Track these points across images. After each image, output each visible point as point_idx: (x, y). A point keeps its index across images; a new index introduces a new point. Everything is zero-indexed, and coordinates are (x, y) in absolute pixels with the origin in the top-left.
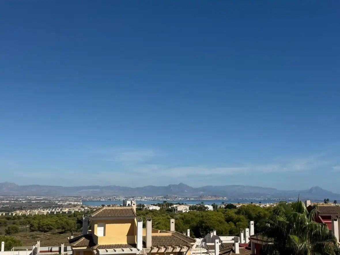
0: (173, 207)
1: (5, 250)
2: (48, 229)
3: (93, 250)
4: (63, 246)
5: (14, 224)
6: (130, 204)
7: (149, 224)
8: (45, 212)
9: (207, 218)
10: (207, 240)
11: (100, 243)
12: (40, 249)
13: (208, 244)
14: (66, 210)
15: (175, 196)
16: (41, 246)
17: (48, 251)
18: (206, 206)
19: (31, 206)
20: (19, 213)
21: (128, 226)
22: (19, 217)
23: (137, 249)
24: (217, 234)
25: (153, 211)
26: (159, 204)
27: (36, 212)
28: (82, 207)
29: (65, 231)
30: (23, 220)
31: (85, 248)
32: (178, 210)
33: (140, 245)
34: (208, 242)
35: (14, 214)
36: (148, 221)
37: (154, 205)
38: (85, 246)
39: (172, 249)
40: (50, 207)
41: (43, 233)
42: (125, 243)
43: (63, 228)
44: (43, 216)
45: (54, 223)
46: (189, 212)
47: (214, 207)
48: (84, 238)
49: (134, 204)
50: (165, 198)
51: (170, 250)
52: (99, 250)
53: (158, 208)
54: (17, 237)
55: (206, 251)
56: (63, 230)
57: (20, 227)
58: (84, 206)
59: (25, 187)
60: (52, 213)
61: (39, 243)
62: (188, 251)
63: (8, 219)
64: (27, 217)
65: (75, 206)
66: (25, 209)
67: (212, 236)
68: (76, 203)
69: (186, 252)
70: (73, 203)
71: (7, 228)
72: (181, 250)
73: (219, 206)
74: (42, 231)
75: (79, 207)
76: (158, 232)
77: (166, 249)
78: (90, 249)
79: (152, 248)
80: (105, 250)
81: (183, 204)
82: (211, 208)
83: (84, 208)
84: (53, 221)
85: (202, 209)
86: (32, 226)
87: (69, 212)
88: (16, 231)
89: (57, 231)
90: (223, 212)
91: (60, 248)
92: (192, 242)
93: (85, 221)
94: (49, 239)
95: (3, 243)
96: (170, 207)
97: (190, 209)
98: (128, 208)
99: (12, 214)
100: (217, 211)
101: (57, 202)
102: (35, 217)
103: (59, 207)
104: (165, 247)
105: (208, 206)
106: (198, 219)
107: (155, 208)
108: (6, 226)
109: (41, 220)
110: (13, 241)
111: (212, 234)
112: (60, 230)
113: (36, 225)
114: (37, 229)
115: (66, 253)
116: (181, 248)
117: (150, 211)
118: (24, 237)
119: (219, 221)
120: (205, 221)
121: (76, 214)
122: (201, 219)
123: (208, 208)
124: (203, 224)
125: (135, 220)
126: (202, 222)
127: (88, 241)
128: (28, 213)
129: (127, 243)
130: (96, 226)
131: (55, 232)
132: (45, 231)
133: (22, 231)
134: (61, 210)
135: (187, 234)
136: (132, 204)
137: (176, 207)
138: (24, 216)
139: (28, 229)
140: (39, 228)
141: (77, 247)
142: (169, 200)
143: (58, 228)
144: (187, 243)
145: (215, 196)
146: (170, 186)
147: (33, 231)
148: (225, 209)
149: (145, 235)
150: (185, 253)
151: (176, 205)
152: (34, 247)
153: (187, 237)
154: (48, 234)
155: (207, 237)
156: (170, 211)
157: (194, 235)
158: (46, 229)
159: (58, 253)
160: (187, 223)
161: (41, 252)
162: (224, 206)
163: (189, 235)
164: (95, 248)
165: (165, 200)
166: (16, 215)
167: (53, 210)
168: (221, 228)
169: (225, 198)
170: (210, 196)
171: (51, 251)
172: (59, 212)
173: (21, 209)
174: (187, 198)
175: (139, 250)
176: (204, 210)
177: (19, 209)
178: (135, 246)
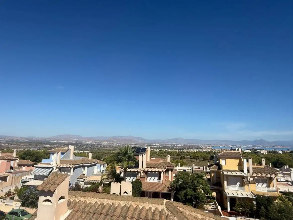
0: (258, 151)
1: (180, 167)
2: (197, 158)
3: (220, 171)
4: (205, 167)
5: (183, 155)
6: (238, 150)
7: (250, 161)
8: (196, 151)
9: (281, 158)
10: (283, 170)
11: (224, 168)
12: (195, 167)
13: (283, 172)
14: (205, 150)
15: (259, 145)
16: (195, 166)
17: (198, 169)
18: (277, 151)
19: (190, 148)
20: (185, 151)
21: (238, 161)
22: (185, 152)
23: (245, 173)
24: (289, 167)
25: (247, 153)
26: (250, 149)
27: (192, 150)
28: (211, 149)
29: (205, 160)
30: (187, 153)
31: (216, 170)
32: (261, 152)
33: (246, 171)
34: (284, 171)
35: (183, 151)
36: (249, 159)
37: (247, 150)
38: (216, 169)
39: (265, 175)
40: (198, 149)
41: (195, 160)
42: (237, 169)
43: (204, 158)
44: (195, 152)
45: (200, 156)
46: (268, 154)
47: (282, 152)
48: (215, 165)
49: (240, 150)
50: (253, 146)
51: (264, 175)
52: (224, 172)
53: (250, 151)
54: (185, 161)
55: (283, 176)
56: (204, 159)
57: (186, 157)
58: (212, 149)
59: (186, 140)
60: (199, 151)
61: (194, 164)
62: (275, 176)
63: (181, 153)
64: (188, 153)
65: (208, 149)
66: (187, 149)
67: (286, 168)
68: (209, 147)
69: (275, 178)
70: (207, 147)
71: (181, 156)
72: (271, 176)
73: (286, 152)
74: (195, 159)
75: (210, 149)
76: (255, 165)
77: (262, 174)
78: (219, 171)
79: (253, 174)
80: (226, 172)
81: (263, 150)
82: (281, 152)
83: (212, 150)
84: (199, 155)
85: (275, 152)
86: (191, 156)
87: (206, 151)
88: (184, 158)
89: (201, 159)
90: (289, 155)
91: (204, 168)
92: (277, 172)
93: (215, 157)
94: (198, 163)
95: (179, 163)
96: (256, 151)
97: (268, 152)
98: (237, 152)
99: (182, 151)
100: (285, 154)
101: (200, 146)
102: (192, 153)
103: (202, 149)
104: (260, 173)
105: (279, 151)
106: (275, 158)
107: (248, 151)
108: (180, 156)
109: (194, 154)
110: (183, 162)
111: (286, 167)
112: (203, 159)
113: (192, 156)
114: (193, 158)
115: (206, 170)
116: (271, 175)
117: (245, 152)
118: (188, 161)
119: (289, 160)
120: (280, 159)
121: (209, 152)
122: (277, 158)
123: (279, 152)
124: (279, 161)
125: (242, 158)
126: (278, 160)
127: (217, 167)
128: (189, 151)
129: (238, 170)
130: (221, 160)
131: (200, 160)
132: (196, 159)
133: (187, 158)
134: (202, 150)
135: (270, 166)
136: (239, 150)
137: (260, 151)
138: (187, 152)
139: (189, 158)
140: (194, 157)
141: (212, 169)
142: (255, 148)
143: (202, 158)
144: (274, 172)
145: (283, 146)
146: (255, 141)
147: (191, 158)
148: (290, 153)
149: (248, 166)
150: (273, 178)
151: (260, 150)
152: (192, 166)
153: (270, 168)
154: (198, 160)
155: (282, 168)
156: (257, 153)
157: (274, 166)
158: (196, 158)
159: (203, 170)
160: (268, 160)
161: (195, 168)
162: (289, 152)
163: (271, 166)
164: (221, 171)
165: (253, 147)
166: (184, 151)
167: (199, 150)
168: (291, 163)
169: (289, 147)
170: (279, 146)
171: (200, 169)
172: (202, 151)
173: (186, 149)
174: (265, 147)
175: (245, 174)
176: (277, 153)
177: (185, 149)
178: (243, 171)
